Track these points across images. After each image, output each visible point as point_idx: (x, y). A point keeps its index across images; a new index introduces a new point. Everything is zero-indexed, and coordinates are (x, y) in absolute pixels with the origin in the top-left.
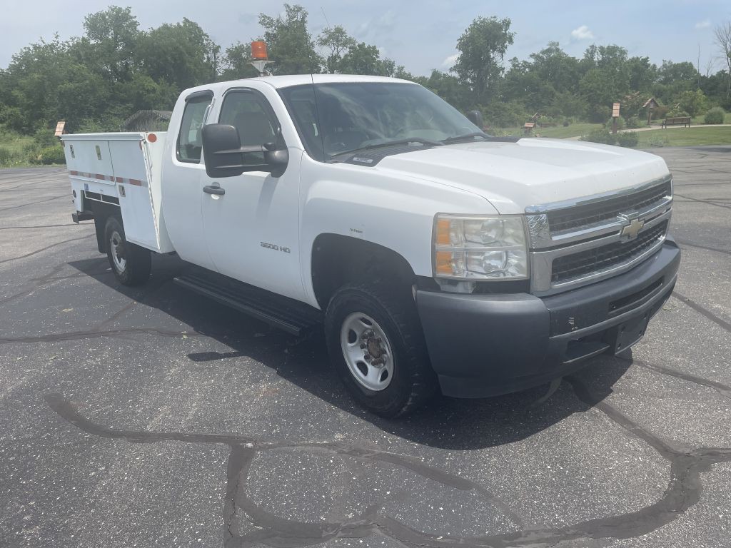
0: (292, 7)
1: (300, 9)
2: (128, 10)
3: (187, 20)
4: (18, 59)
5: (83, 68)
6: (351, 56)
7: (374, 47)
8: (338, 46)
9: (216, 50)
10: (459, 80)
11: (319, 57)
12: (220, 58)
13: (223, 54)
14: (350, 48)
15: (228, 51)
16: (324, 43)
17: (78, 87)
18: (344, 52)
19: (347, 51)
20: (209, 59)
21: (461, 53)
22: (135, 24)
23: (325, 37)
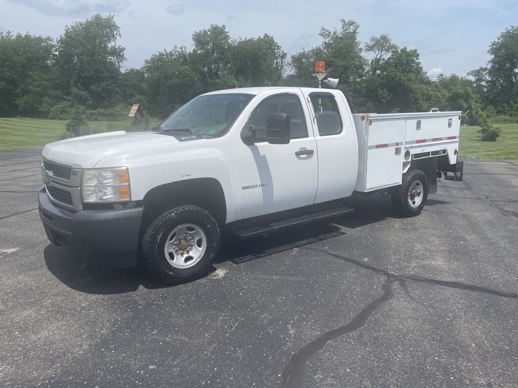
0: (347, 21)
1: (354, 23)
2: (224, 27)
3: (266, 35)
4: (149, 63)
5: (187, 69)
6: (392, 58)
7: (415, 51)
8: (382, 52)
9: (284, 56)
10: (474, 82)
11: (364, 60)
12: (286, 62)
13: (288, 59)
14: (393, 52)
15: (293, 57)
16: (370, 48)
17: (182, 81)
18: (387, 56)
19: (389, 55)
20: (277, 63)
21: (493, 56)
22: (227, 37)
23: (372, 43)
